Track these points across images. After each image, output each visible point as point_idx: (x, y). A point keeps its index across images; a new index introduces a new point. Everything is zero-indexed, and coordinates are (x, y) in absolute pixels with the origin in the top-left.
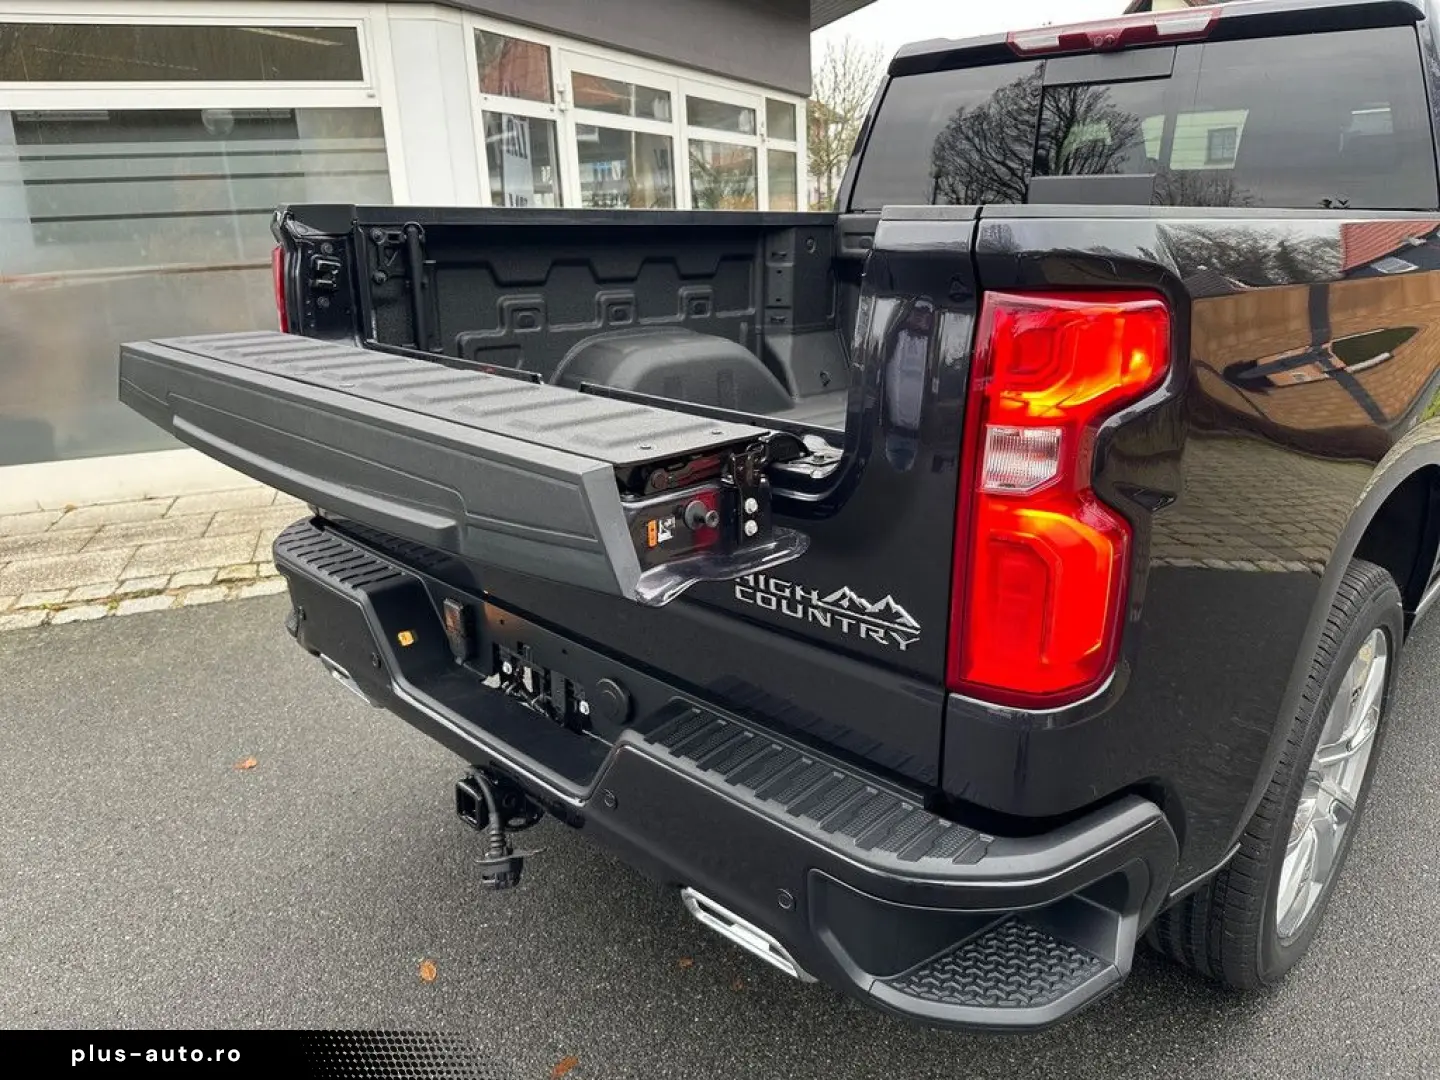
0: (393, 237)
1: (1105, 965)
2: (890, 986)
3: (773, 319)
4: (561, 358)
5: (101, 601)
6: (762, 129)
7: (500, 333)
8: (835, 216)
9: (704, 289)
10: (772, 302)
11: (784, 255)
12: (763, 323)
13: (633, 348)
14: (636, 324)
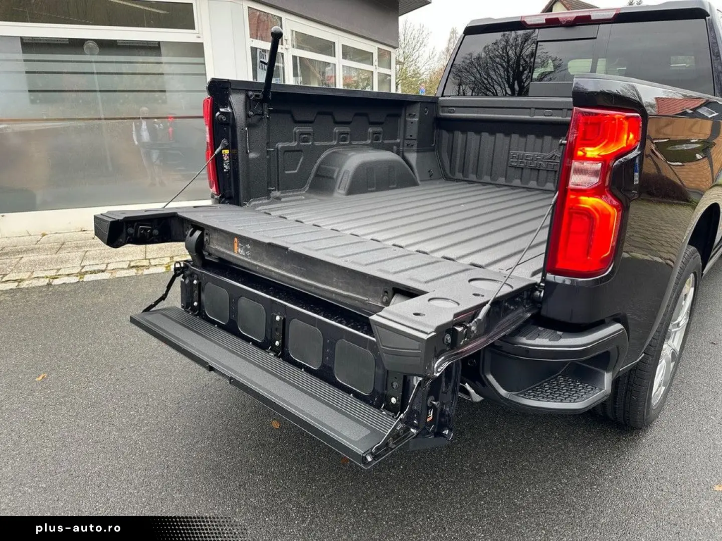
0: (257, 96)
1: (601, 390)
2: (518, 396)
3: (408, 145)
4: (319, 157)
5: (75, 275)
6: (376, 63)
7: (294, 144)
8: (438, 97)
9: (379, 129)
10: (408, 137)
11: (414, 115)
12: (403, 147)
13: (353, 153)
14: (350, 143)
